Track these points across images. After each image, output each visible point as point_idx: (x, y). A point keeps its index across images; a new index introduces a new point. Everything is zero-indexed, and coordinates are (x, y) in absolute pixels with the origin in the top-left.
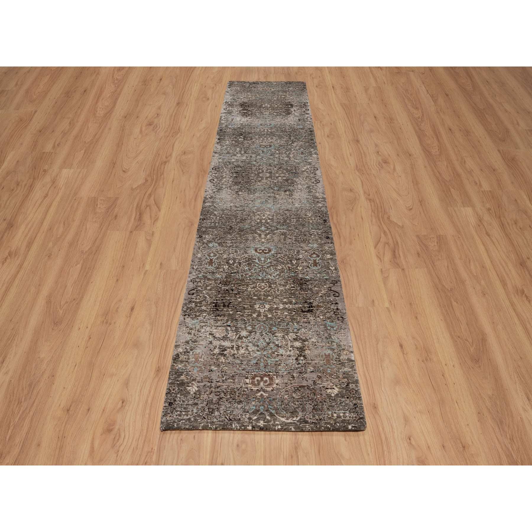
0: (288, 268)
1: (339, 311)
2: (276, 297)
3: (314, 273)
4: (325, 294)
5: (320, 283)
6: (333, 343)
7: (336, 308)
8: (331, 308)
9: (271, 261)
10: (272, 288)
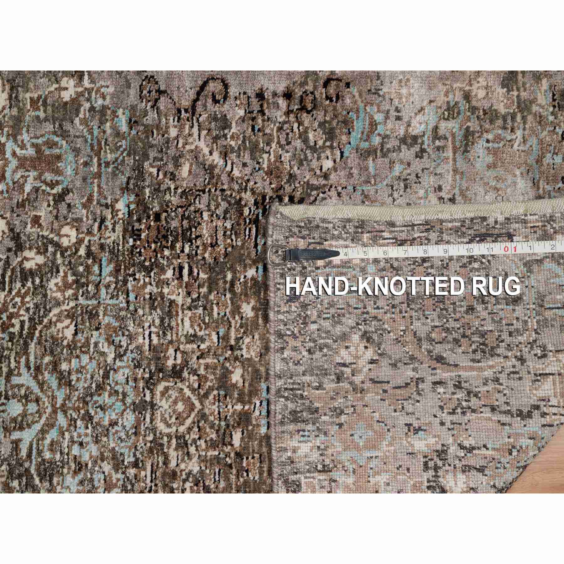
0: (70, 292)
1: (298, 92)
2: (232, 348)
3: (98, 175)
4: (216, 139)
5: (152, 154)
6: (441, 132)
7: (282, 103)
8: (285, 122)
9: (23, 370)
10: (186, 363)
